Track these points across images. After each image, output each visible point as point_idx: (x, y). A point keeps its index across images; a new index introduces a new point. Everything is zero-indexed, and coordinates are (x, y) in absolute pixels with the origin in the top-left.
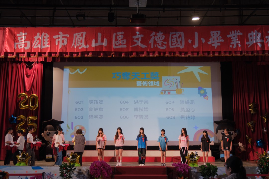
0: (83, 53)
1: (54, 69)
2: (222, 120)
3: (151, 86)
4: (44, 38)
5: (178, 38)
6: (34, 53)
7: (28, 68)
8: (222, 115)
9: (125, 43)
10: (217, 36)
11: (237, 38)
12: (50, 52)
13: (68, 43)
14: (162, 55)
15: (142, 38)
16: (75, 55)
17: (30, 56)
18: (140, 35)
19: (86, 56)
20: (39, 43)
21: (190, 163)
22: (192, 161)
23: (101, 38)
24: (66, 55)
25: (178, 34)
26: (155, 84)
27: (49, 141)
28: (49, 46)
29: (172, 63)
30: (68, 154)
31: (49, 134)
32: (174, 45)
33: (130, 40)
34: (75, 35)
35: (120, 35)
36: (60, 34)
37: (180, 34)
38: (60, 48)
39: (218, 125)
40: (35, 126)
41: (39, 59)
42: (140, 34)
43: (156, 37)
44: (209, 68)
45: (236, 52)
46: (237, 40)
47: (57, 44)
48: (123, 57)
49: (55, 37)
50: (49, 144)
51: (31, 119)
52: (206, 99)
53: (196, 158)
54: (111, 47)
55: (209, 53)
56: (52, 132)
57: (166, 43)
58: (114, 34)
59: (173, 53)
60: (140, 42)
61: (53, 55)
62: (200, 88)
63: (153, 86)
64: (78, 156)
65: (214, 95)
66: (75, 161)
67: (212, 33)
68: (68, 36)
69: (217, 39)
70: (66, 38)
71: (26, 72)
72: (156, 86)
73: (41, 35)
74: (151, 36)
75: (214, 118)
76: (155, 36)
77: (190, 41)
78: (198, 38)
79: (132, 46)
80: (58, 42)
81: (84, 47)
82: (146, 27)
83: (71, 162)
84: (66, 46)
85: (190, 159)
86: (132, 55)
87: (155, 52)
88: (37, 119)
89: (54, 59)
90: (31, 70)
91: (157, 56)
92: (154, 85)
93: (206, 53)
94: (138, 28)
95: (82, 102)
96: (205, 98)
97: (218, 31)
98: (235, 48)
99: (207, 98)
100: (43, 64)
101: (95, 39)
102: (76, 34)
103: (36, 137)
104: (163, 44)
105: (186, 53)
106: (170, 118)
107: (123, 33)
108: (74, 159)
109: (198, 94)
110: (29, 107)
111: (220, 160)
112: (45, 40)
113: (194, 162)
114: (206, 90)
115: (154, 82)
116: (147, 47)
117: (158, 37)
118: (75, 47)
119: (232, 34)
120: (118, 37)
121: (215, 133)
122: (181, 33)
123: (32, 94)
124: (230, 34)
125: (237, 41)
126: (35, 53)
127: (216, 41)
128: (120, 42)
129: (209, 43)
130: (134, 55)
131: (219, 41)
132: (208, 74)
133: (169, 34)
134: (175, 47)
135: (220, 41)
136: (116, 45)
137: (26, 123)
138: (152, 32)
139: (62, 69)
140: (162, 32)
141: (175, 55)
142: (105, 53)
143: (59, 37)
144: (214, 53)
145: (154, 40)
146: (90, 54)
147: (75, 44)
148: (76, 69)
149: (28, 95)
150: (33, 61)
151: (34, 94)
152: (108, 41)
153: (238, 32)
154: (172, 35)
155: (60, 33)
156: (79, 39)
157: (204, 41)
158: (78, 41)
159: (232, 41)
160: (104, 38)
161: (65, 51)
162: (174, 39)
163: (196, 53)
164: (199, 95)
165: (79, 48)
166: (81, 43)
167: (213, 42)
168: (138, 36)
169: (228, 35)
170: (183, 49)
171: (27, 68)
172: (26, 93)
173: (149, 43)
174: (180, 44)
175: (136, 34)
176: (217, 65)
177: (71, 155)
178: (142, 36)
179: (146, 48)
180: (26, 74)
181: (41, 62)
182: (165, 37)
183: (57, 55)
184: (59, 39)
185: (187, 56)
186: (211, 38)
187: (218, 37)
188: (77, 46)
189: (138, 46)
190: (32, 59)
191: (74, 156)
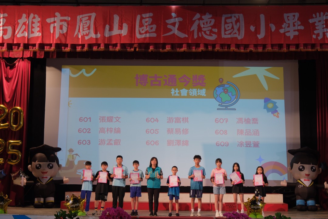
0: (90, 46)
1: (47, 68)
2: (300, 149)
3: (193, 95)
4: (33, 23)
5: (234, 23)
6: (18, 45)
7: (9, 67)
8: (299, 141)
9: (154, 30)
10: (294, 21)
11: (324, 24)
12: (41, 43)
13: (69, 29)
14: (210, 49)
15: (180, 22)
16: (80, 47)
17: (12, 49)
18: (177, 19)
19: (95, 49)
20: (25, 30)
21: (250, 212)
22: (253, 210)
23: (118, 23)
24: (66, 48)
25: (235, 17)
26: (200, 92)
27: (39, 178)
28: (40, 34)
29: (226, 62)
30: (68, 197)
31: (40, 167)
32: (229, 34)
33: (162, 26)
34: (79, 17)
35: (147, 18)
36: (57, 17)
37: (238, 18)
38: (56, 37)
39: (293, 156)
40: (19, 154)
41: (25, 54)
42: (178, 16)
43: (200, 21)
44: (281, 70)
45: (321, 45)
46: (325, 26)
47: (52, 32)
48: (152, 51)
49: (49, 20)
50: (40, 181)
51: (13, 144)
52: (277, 117)
53: (260, 204)
54: (133, 36)
55: (280, 46)
56: (44, 164)
57: (216, 30)
58: (138, 17)
59: (226, 47)
60: (178, 29)
61: (47, 49)
62: (267, 100)
63: (196, 95)
64: (82, 201)
65: (287, 111)
66: (77, 208)
67: (285, 15)
68: (68, 19)
69: (294, 26)
70: (66, 23)
71: (4, 73)
72: (201, 95)
73: (28, 17)
74: (194, 19)
75: (287, 144)
76: (199, 19)
77: (252, 28)
78: (264, 24)
79: (165, 35)
80: (54, 27)
81: (93, 37)
82: (186, 6)
83: (72, 209)
84: (65, 35)
85: (250, 206)
86: (165, 49)
87: (200, 44)
88: (22, 145)
89: (47, 54)
90: (13, 70)
91: (202, 51)
92: (198, 94)
93: (277, 47)
94: (174, 7)
95: (89, 120)
96: (274, 115)
97: (295, 12)
98: (321, 39)
99: (277, 114)
100: (30, 61)
101: (109, 25)
102: (81, 16)
103: (20, 172)
104: (211, 31)
105: (246, 46)
106: (221, 145)
107: (151, 15)
108: (77, 205)
109: (264, 108)
110: (10, 125)
111: (296, 209)
112: (33, 25)
113: (256, 212)
114: (276, 103)
115: (197, 90)
116: (187, 36)
117: (205, 21)
118: (80, 37)
119: (316, 17)
120: (143, 21)
121: (288, 168)
122: (239, 16)
123: (15, 106)
124: (314, 18)
125: (324, 28)
126: (20, 44)
127: (292, 28)
128: (147, 28)
129: (282, 31)
130: (168, 48)
131: (297, 29)
132: (278, 79)
133: (222, 16)
134: (229, 36)
135: (299, 28)
136: (140, 34)
137: (5, 149)
138: (196, 14)
139: (60, 69)
140: (210, 14)
141: (230, 49)
142: (123, 46)
143: (55, 20)
144: (288, 46)
145: (199, 26)
146: (102, 48)
147: (79, 31)
148: (80, 70)
149: (9, 108)
150: (16, 57)
151: (17, 106)
152: (128, 27)
153: (325, 15)
154: (226, 18)
155: (57, 14)
156: (86, 24)
157: (273, 28)
158: (84, 27)
159: (317, 28)
160: (123, 22)
161: (64, 43)
162: (228, 25)
163: (262, 48)
164: (266, 110)
165: (85, 38)
166: (88, 31)
167: (287, 29)
168: (175, 19)
169: (310, 20)
170: (242, 39)
171: (7, 68)
172: (5, 104)
173: (191, 31)
174: (237, 32)
175: (171, 17)
176: (294, 65)
177: (72, 198)
178: (181, 19)
179: (185, 38)
180: (5, 76)
181: (28, 59)
182: (215, 22)
183: (53, 48)
184: (55, 24)
185: (248, 51)
186: (284, 24)
187: (296, 22)
188: (82, 35)
189: (174, 34)
190: (14, 54)
191: (76, 201)
